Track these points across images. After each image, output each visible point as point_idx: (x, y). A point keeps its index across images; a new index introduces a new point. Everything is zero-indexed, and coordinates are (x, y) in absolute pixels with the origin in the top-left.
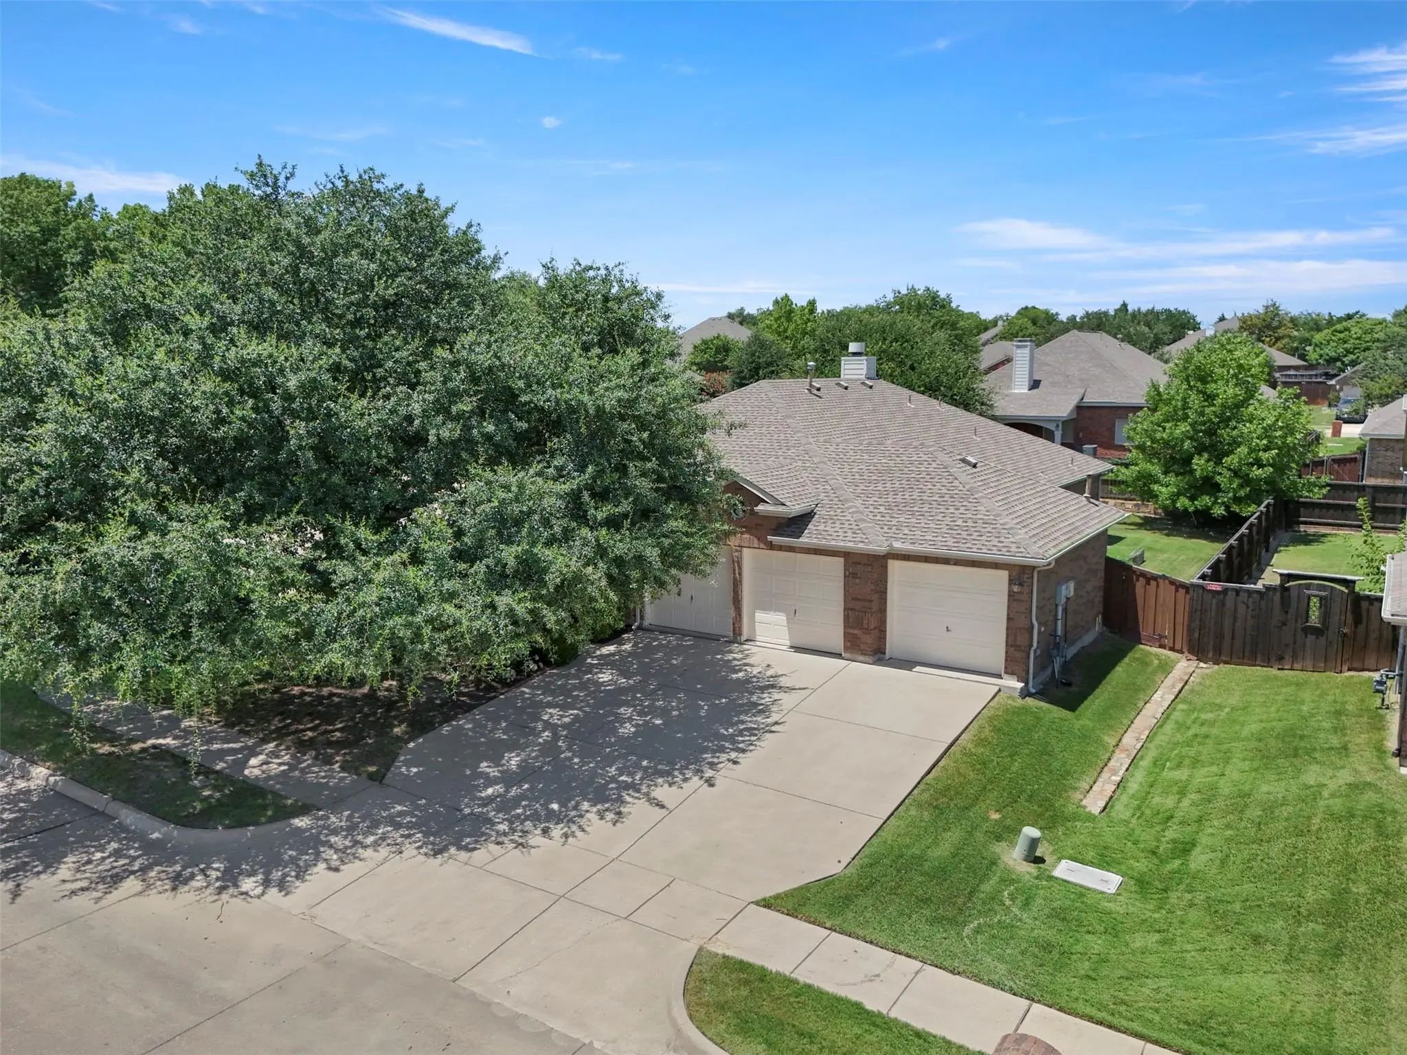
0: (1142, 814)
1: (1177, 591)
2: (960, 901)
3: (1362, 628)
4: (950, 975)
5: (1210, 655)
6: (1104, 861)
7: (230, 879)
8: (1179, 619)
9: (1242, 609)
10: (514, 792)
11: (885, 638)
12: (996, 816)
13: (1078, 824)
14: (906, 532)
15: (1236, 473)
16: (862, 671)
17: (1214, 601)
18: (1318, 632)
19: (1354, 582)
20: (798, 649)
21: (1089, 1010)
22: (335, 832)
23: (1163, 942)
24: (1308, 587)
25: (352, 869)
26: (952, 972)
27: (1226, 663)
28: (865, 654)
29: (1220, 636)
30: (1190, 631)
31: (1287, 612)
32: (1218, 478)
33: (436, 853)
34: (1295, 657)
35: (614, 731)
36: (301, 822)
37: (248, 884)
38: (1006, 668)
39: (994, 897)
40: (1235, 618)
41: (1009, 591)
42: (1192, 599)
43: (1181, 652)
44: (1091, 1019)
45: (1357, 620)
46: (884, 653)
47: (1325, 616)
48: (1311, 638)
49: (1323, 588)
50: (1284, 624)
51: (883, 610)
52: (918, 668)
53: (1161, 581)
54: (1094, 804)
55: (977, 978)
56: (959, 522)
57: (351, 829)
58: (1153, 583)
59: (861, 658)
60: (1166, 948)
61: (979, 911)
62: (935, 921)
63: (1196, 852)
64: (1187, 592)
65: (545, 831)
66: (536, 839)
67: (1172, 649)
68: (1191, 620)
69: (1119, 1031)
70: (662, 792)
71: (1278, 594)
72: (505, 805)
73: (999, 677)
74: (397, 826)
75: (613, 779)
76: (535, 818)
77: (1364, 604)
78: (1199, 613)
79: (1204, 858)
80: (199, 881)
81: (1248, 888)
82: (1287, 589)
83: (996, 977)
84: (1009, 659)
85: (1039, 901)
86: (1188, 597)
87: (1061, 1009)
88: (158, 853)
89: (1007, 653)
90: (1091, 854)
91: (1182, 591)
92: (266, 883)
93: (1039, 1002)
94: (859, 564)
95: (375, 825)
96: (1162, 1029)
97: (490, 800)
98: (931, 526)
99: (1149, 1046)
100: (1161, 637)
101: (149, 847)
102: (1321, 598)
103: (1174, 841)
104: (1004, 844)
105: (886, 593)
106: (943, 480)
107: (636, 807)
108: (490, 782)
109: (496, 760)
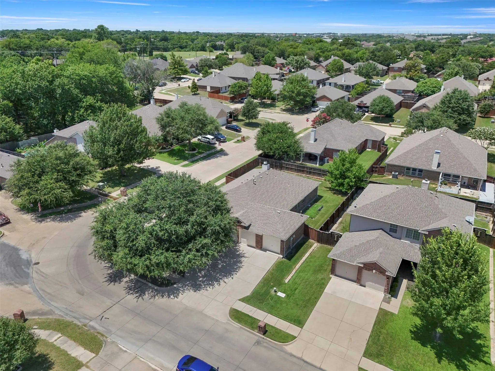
0: (293, 282)
2: (263, 300)
5: (320, 242)
6: (285, 292)
7: (169, 296)
10: (204, 279)
11: (262, 246)
12: (272, 284)
13: (283, 285)
16: (258, 251)
20: (248, 246)
21: (274, 315)
22: (180, 287)
24: (335, 234)
25: (185, 294)
27: (323, 244)
29: (322, 239)
33: (195, 291)
34: (333, 245)
35: (218, 267)
36: (175, 286)
37: (172, 297)
39: (268, 299)
40: (324, 237)
42: (318, 233)
43: (316, 240)
46: (262, 249)
48: (335, 242)
51: (262, 242)
52: (267, 252)
54: (286, 281)
55: (263, 311)
57: (182, 287)
61: (266, 301)
62: (260, 302)
65: (210, 287)
66: (208, 289)
68: (317, 236)
69: (277, 317)
70: (226, 280)
71: (330, 234)
72: (203, 282)
73: (279, 254)
74: (189, 286)
75: (218, 277)
76: (208, 284)
79: (298, 291)
80: (165, 297)
83: (265, 311)
84: (281, 252)
85: (274, 299)
87: (271, 315)
88: (158, 292)
90: (283, 290)
92: (174, 296)
93: (269, 314)
94: (258, 236)
95: (185, 286)
96: (281, 317)
97: (200, 281)
100: (313, 238)
101: (156, 290)
103: (295, 288)
104: (272, 289)
105: (262, 239)
107: (222, 282)
108: (200, 277)
109: (200, 273)
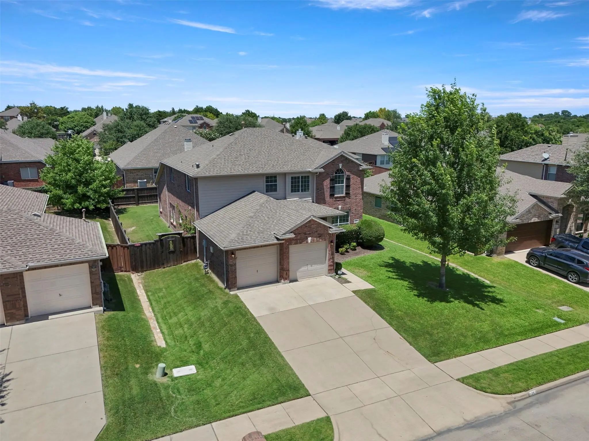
0: (177, 340)
1: (124, 249)
2: (160, 405)
3: (186, 248)
4: (181, 433)
5: (140, 269)
6: (185, 363)
8: (127, 259)
9: (148, 251)
11: (28, 309)
12: (138, 366)
13: (165, 354)
14: (31, 257)
15: (95, 191)
16: (22, 327)
17: (138, 250)
18: (173, 252)
19: (182, 233)
21: (228, 414)
23: (223, 380)
24: (168, 238)
26: (181, 432)
27: (146, 271)
28: (19, 320)
29: (142, 262)
30: (131, 263)
31: (163, 248)
32: (88, 194)
34: (168, 263)
38: (93, 303)
39: (169, 397)
40: (146, 254)
41: (90, 271)
42: (130, 251)
43: (129, 271)
44: (229, 417)
45: (184, 245)
46: (28, 316)
47: (175, 247)
48: (171, 255)
49: (172, 237)
50: (162, 252)
51: (25, 297)
52: (50, 317)
53: (117, 247)
54: (162, 344)
55: (191, 427)
56: (56, 246)
58: (115, 248)
59: (18, 322)
60: (225, 381)
61: (169, 404)
62: (159, 418)
63: (203, 345)
64: (128, 249)
67: (125, 271)
68: (131, 259)
69: (239, 415)
71: (159, 242)
73: (90, 307)
77: (185, 240)
78: (133, 255)
79: (207, 346)
81: (227, 350)
82: (162, 240)
83: (195, 424)
84: (93, 299)
85: (181, 388)
86: (129, 250)
87: (220, 420)
89: (92, 297)
90: (178, 363)
91: (126, 249)
93: (213, 422)
94: (9, 278)
96: (247, 407)
98: (43, 251)
99: (248, 414)
100: (121, 268)
102: (173, 241)
103: (194, 345)
104: (150, 375)
105: (24, 288)
106: (33, 227)
